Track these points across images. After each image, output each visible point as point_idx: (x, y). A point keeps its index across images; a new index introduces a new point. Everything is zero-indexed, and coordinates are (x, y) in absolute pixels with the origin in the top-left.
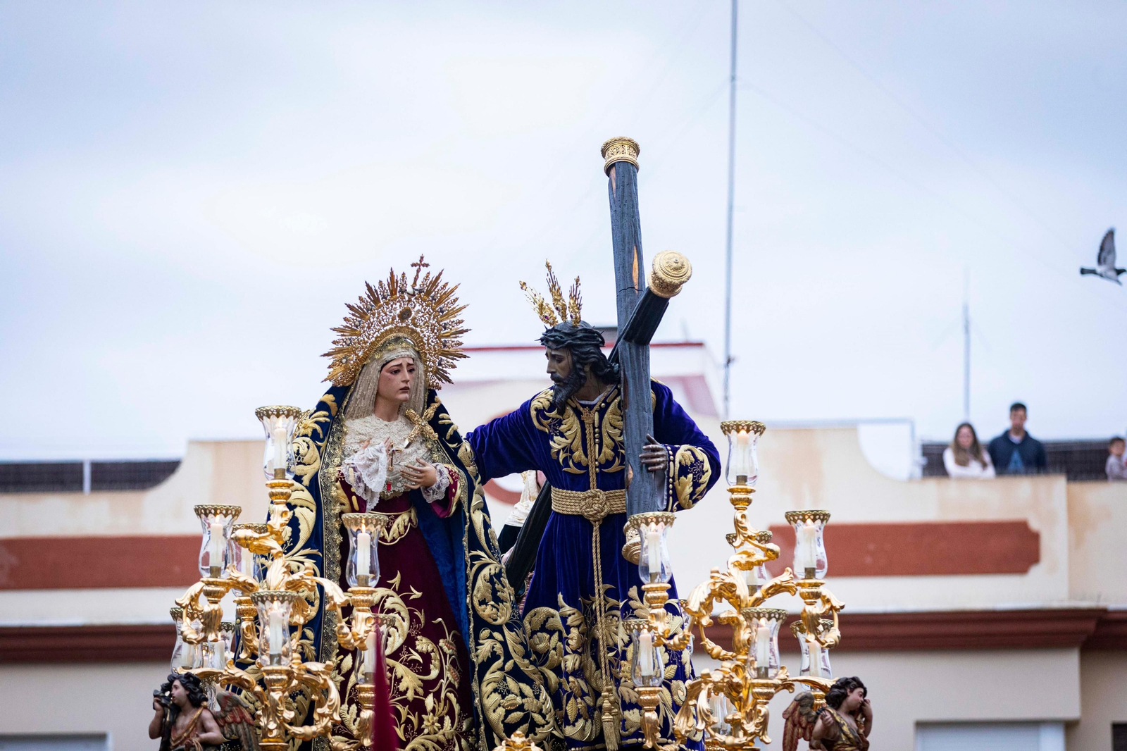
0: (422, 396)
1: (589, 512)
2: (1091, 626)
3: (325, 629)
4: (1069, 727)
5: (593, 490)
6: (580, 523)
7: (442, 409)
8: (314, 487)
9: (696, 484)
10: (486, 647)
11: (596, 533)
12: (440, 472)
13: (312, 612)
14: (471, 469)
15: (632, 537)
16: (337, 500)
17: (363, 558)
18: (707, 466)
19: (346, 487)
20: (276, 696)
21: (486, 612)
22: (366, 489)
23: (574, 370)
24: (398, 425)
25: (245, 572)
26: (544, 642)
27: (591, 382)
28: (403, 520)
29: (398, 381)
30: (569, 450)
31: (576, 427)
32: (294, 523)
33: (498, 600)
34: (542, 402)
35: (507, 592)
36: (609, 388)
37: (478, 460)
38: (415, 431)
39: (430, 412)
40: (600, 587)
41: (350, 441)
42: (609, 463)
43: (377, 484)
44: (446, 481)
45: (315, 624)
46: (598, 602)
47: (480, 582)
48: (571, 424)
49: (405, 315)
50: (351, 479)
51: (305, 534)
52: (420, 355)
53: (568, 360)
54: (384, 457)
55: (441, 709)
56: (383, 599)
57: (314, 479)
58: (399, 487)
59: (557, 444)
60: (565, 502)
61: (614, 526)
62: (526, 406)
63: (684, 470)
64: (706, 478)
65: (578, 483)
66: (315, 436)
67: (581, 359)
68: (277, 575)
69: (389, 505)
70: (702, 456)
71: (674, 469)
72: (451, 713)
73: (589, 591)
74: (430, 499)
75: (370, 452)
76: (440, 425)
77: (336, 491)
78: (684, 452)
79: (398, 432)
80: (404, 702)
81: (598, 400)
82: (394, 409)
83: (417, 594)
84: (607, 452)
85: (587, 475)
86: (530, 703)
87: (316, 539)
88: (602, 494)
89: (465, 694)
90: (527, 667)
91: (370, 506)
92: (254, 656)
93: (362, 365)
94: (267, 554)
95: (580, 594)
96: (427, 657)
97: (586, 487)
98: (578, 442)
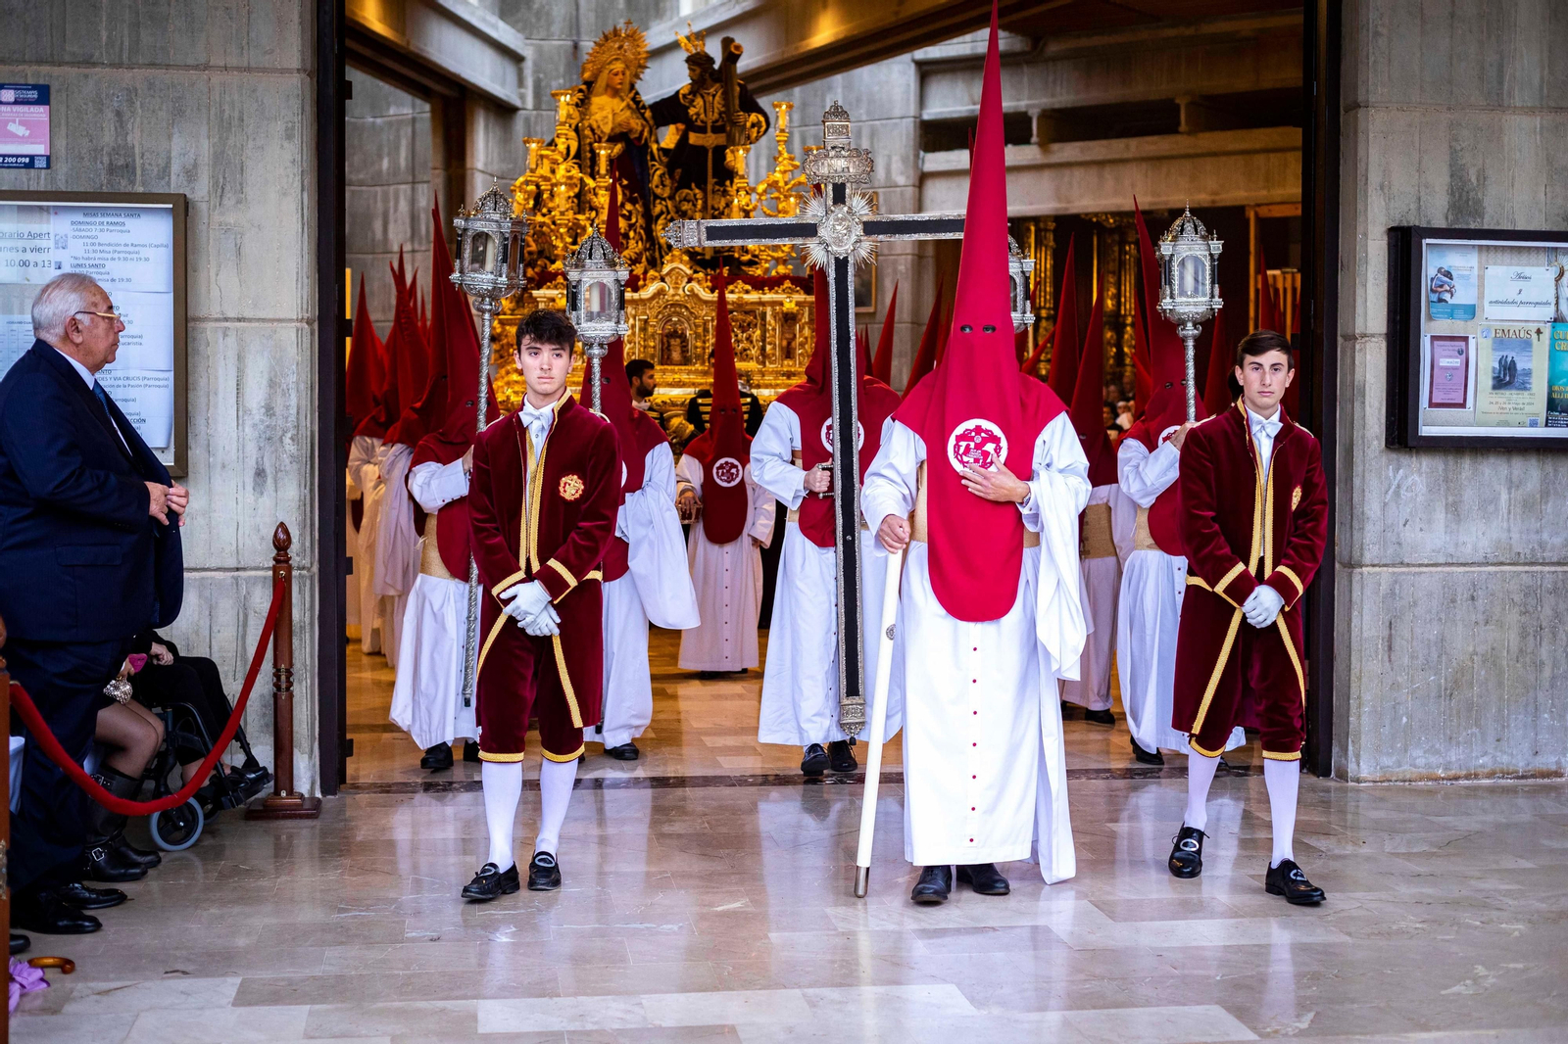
0: (627, 86)
1: (706, 144)
3: (582, 198)
5: (709, 134)
6: (702, 150)
7: (637, 93)
8: (577, 130)
9: (758, 132)
10: (658, 209)
11: (710, 155)
12: (636, 124)
13: (577, 190)
14: (651, 122)
15: (729, 157)
16: (588, 137)
18: (764, 124)
19: (592, 130)
20: (562, 230)
21: (658, 191)
22: (602, 132)
23: (701, 75)
24: (616, 101)
25: (544, 170)
26: (686, 206)
27: (709, 81)
28: (618, 148)
29: (617, 79)
30: (698, 114)
31: (702, 103)
32: (568, 149)
33: (664, 186)
34: (685, 91)
35: (668, 182)
36: (718, 85)
37: (654, 117)
38: (624, 104)
39: (632, 95)
40: (711, 181)
41: (594, 108)
42: (717, 121)
43: (607, 129)
44: (639, 128)
45: (578, 196)
46: (710, 187)
47: (656, 177)
48: (699, 102)
49: (620, 48)
50: (595, 126)
51: (573, 152)
52: (627, 67)
53: (698, 71)
54: (610, 116)
55: (637, 237)
57: (577, 126)
58: (617, 130)
59: (692, 111)
60: (695, 139)
61: (720, 152)
62: (678, 92)
63: (753, 126)
64: (763, 129)
65: (702, 130)
66: (577, 105)
67: (704, 71)
68: (561, 171)
69: (613, 139)
70: (762, 119)
71: (748, 124)
72: (641, 239)
73: (705, 183)
74: (633, 136)
75: (604, 113)
76: (636, 100)
77: (587, 132)
78: (753, 117)
79: (618, 105)
81: (712, 90)
82: (615, 93)
83: (625, 182)
84: (717, 115)
85: (706, 127)
87: (578, 156)
88: (714, 136)
89: (649, 231)
91: (604, 140)
92: (550, 211)
93: (600, 71)
94: (555, 162)
95: (702, 186)
96: (630, 212)
97: (705, 133)
98: (702, 111)
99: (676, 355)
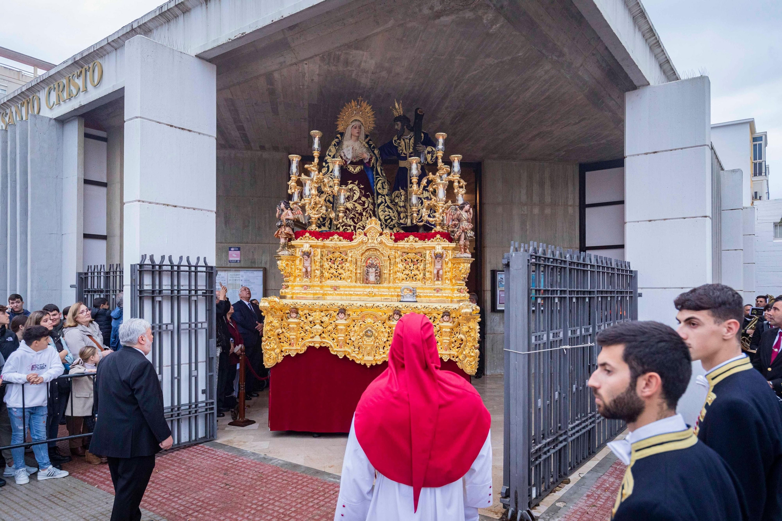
1: (407, 166)
6: (405, 169)
9: (432, 157)
11: (408, 171)
23: (402, 128)
24: (358, 143)
26: (397, 200)
27: (406, 131)
29: (356, 130)
30: (402, 150)
33: (384, 189)
35: (386, 187)
36: (412, 133)
38: (362, 145)
39: (367, 140)
41: (344, 146)
42: (412, 153)
46: (409, 189)
47: (379, 184)
50: (343, 156)
53: (400, 125)
58: (357, 159)
59: (399, 149)
66: (335, 145)
67: (403, 124)
70: (434, 149)
71: (426, 152)
74: (365, 162)
75: (348, 148)
80: (357, 213)
81: (408, 136)
82: (357, 139)
83: (362, 186)
86: (391, 214)
89: (374, 211)
91: (348, 163)
93: (347, 127)
98: (404, 148)
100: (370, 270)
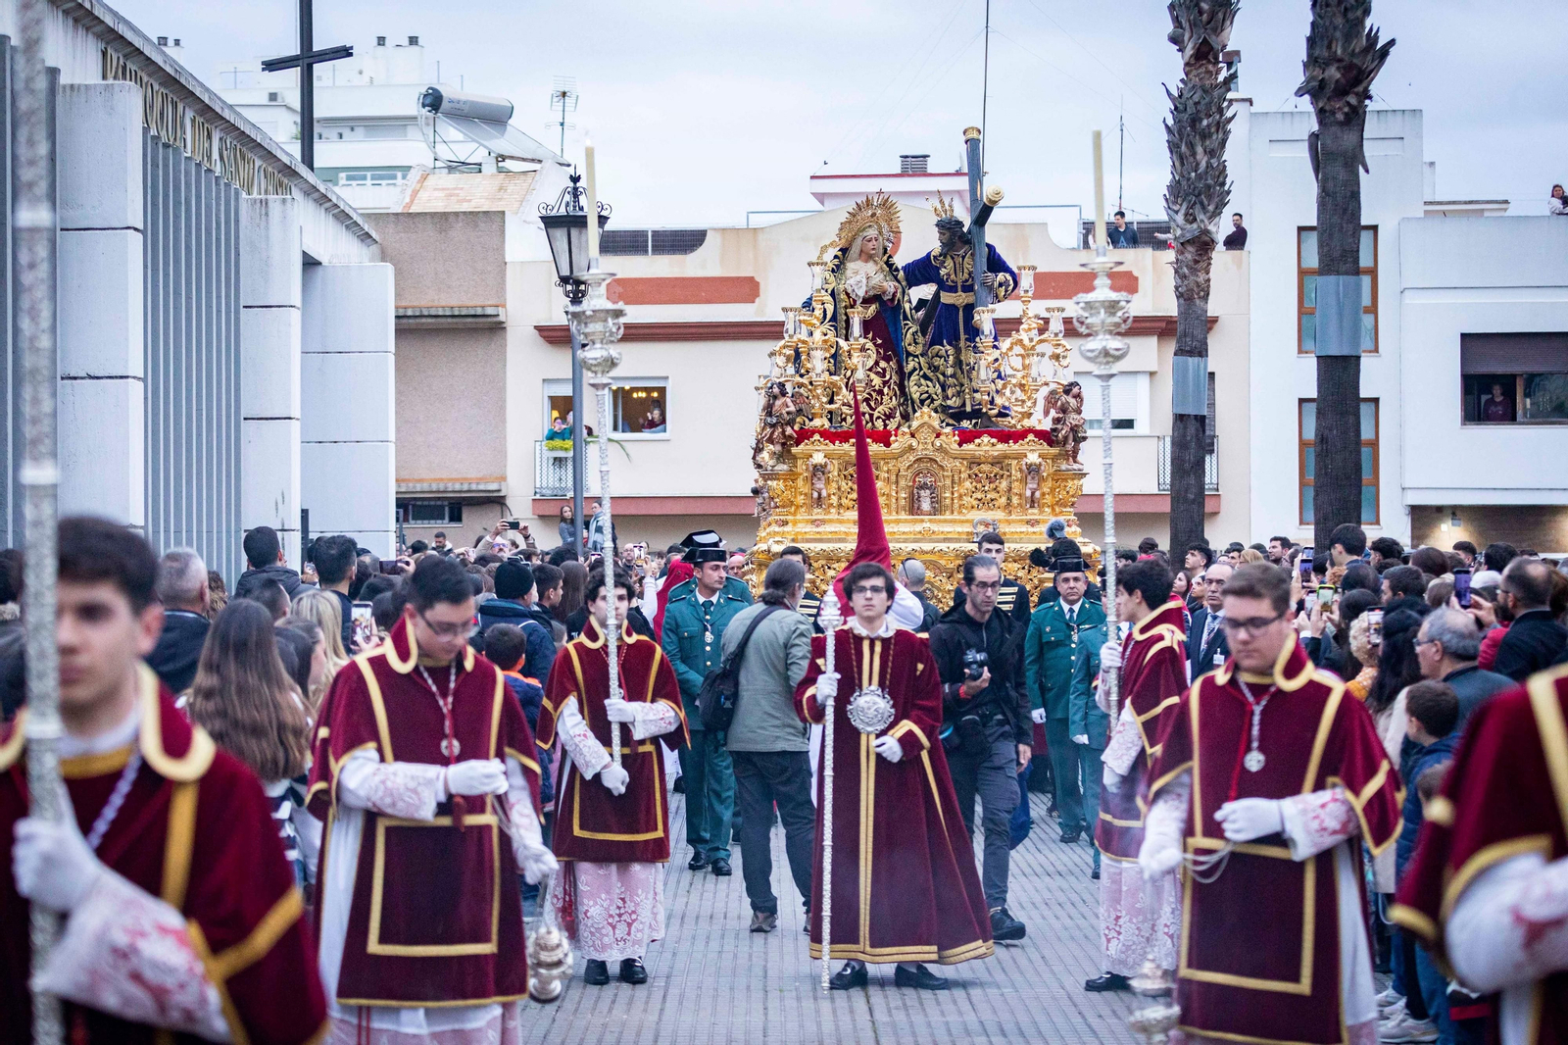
0: (881, 251)
1: (957, 303)
2: (1164, 325)
3: (839, 358)
4: (1152, 374)
5: (960, 293)
6: (953, 308)
7: (890, 257)
8: (833, 294)
9: (1006, 291)
10: (911, 365)
11: (961, 313)
12: (890, 286)
13: (833, 351)
14: (904, 283)
16: (843, 300)
17: (856, 329)
18: (1011, 282)
19: (847, 294)
20: (819, 391)
21: (911, 349)
22: (856, 295)
23: (951, 239)
24: (871, 264)
25: (804, 336)
26: (938, 362)
27: (959, 244)
28: (873, 308)
29: (870, 245)
30: (948, 274)
31: (952, 264)
32: (825, 311)
33: (916, 343)
34: (936, 253)
35: (920, 339)
36: (967, 247)
37: (907, 280)
38: (877, 268)
39: (885, 258)
40: (963, 337)
41: (849, 273)
42: (967, 281)
43: (861, 293)
44: (892, 290)
45: (834, 356)
46: (962, 344)
47: (908, 335)
48: (949, 263)
49: (874, 215)
50: (849, 291)
51: (829, 315)
52: (881, 233)
53: (948, 234)
54: (864, 281)
55: (891, 393)
56: (864, 344)
57: (833, 291)
58: (871, 293)
59: (943, 272)
60: (947, 298)
61: (969, 309)
62: (929, 254)
63: (1001, 285)
64: (1011, 288)
65: (953, 289)
66: (833, 271)
67: (953, 234)
68: (818, 336)
69: (867, 301)
70: (1009, 278)
71: (996, 284)
72: (895, 395)
73: (958, 339)
74: (885, 298)
75: (858, 278)
76: (890, 265)
77: (843, 296)
78: (1001, 276)
79: (870, 268)
80: (874, 391)
81: (961, 252)
82: (868, 257)
83: (880, 341)
84: (966, 276)
85: (956, 286)
86: (931, 390)
87: (834, 318)
88: (964, 295)
89: (902, 386)
90: (930, 374)
91: (858, 303)
92: (808, 372)
93: (854, 238)
94: (813, 325)
95: (954, 340)
96: (884, 370)
97: (956, 292)
98: (952, 271)
99: (926, 505)
100: (922, 493)
